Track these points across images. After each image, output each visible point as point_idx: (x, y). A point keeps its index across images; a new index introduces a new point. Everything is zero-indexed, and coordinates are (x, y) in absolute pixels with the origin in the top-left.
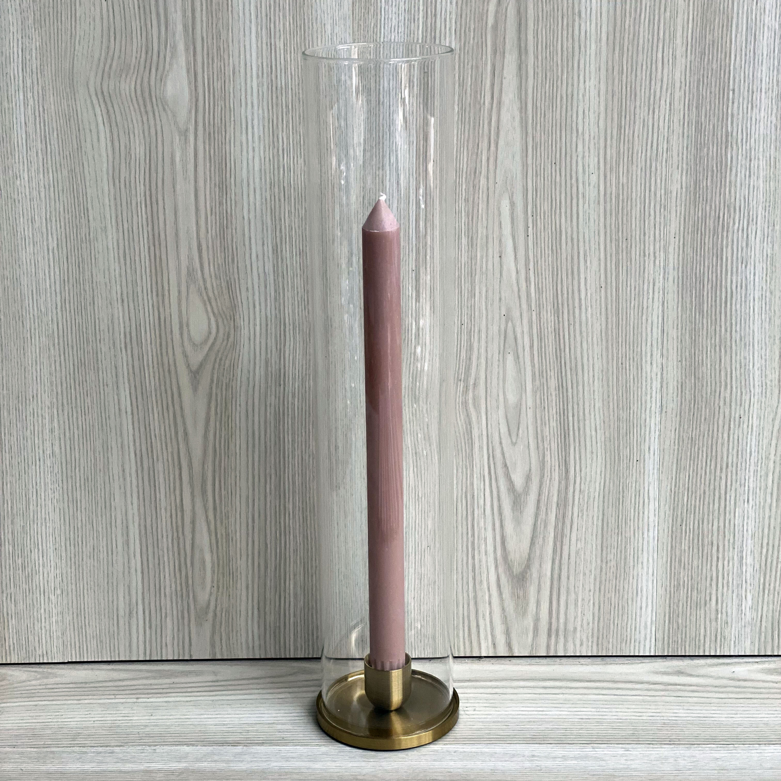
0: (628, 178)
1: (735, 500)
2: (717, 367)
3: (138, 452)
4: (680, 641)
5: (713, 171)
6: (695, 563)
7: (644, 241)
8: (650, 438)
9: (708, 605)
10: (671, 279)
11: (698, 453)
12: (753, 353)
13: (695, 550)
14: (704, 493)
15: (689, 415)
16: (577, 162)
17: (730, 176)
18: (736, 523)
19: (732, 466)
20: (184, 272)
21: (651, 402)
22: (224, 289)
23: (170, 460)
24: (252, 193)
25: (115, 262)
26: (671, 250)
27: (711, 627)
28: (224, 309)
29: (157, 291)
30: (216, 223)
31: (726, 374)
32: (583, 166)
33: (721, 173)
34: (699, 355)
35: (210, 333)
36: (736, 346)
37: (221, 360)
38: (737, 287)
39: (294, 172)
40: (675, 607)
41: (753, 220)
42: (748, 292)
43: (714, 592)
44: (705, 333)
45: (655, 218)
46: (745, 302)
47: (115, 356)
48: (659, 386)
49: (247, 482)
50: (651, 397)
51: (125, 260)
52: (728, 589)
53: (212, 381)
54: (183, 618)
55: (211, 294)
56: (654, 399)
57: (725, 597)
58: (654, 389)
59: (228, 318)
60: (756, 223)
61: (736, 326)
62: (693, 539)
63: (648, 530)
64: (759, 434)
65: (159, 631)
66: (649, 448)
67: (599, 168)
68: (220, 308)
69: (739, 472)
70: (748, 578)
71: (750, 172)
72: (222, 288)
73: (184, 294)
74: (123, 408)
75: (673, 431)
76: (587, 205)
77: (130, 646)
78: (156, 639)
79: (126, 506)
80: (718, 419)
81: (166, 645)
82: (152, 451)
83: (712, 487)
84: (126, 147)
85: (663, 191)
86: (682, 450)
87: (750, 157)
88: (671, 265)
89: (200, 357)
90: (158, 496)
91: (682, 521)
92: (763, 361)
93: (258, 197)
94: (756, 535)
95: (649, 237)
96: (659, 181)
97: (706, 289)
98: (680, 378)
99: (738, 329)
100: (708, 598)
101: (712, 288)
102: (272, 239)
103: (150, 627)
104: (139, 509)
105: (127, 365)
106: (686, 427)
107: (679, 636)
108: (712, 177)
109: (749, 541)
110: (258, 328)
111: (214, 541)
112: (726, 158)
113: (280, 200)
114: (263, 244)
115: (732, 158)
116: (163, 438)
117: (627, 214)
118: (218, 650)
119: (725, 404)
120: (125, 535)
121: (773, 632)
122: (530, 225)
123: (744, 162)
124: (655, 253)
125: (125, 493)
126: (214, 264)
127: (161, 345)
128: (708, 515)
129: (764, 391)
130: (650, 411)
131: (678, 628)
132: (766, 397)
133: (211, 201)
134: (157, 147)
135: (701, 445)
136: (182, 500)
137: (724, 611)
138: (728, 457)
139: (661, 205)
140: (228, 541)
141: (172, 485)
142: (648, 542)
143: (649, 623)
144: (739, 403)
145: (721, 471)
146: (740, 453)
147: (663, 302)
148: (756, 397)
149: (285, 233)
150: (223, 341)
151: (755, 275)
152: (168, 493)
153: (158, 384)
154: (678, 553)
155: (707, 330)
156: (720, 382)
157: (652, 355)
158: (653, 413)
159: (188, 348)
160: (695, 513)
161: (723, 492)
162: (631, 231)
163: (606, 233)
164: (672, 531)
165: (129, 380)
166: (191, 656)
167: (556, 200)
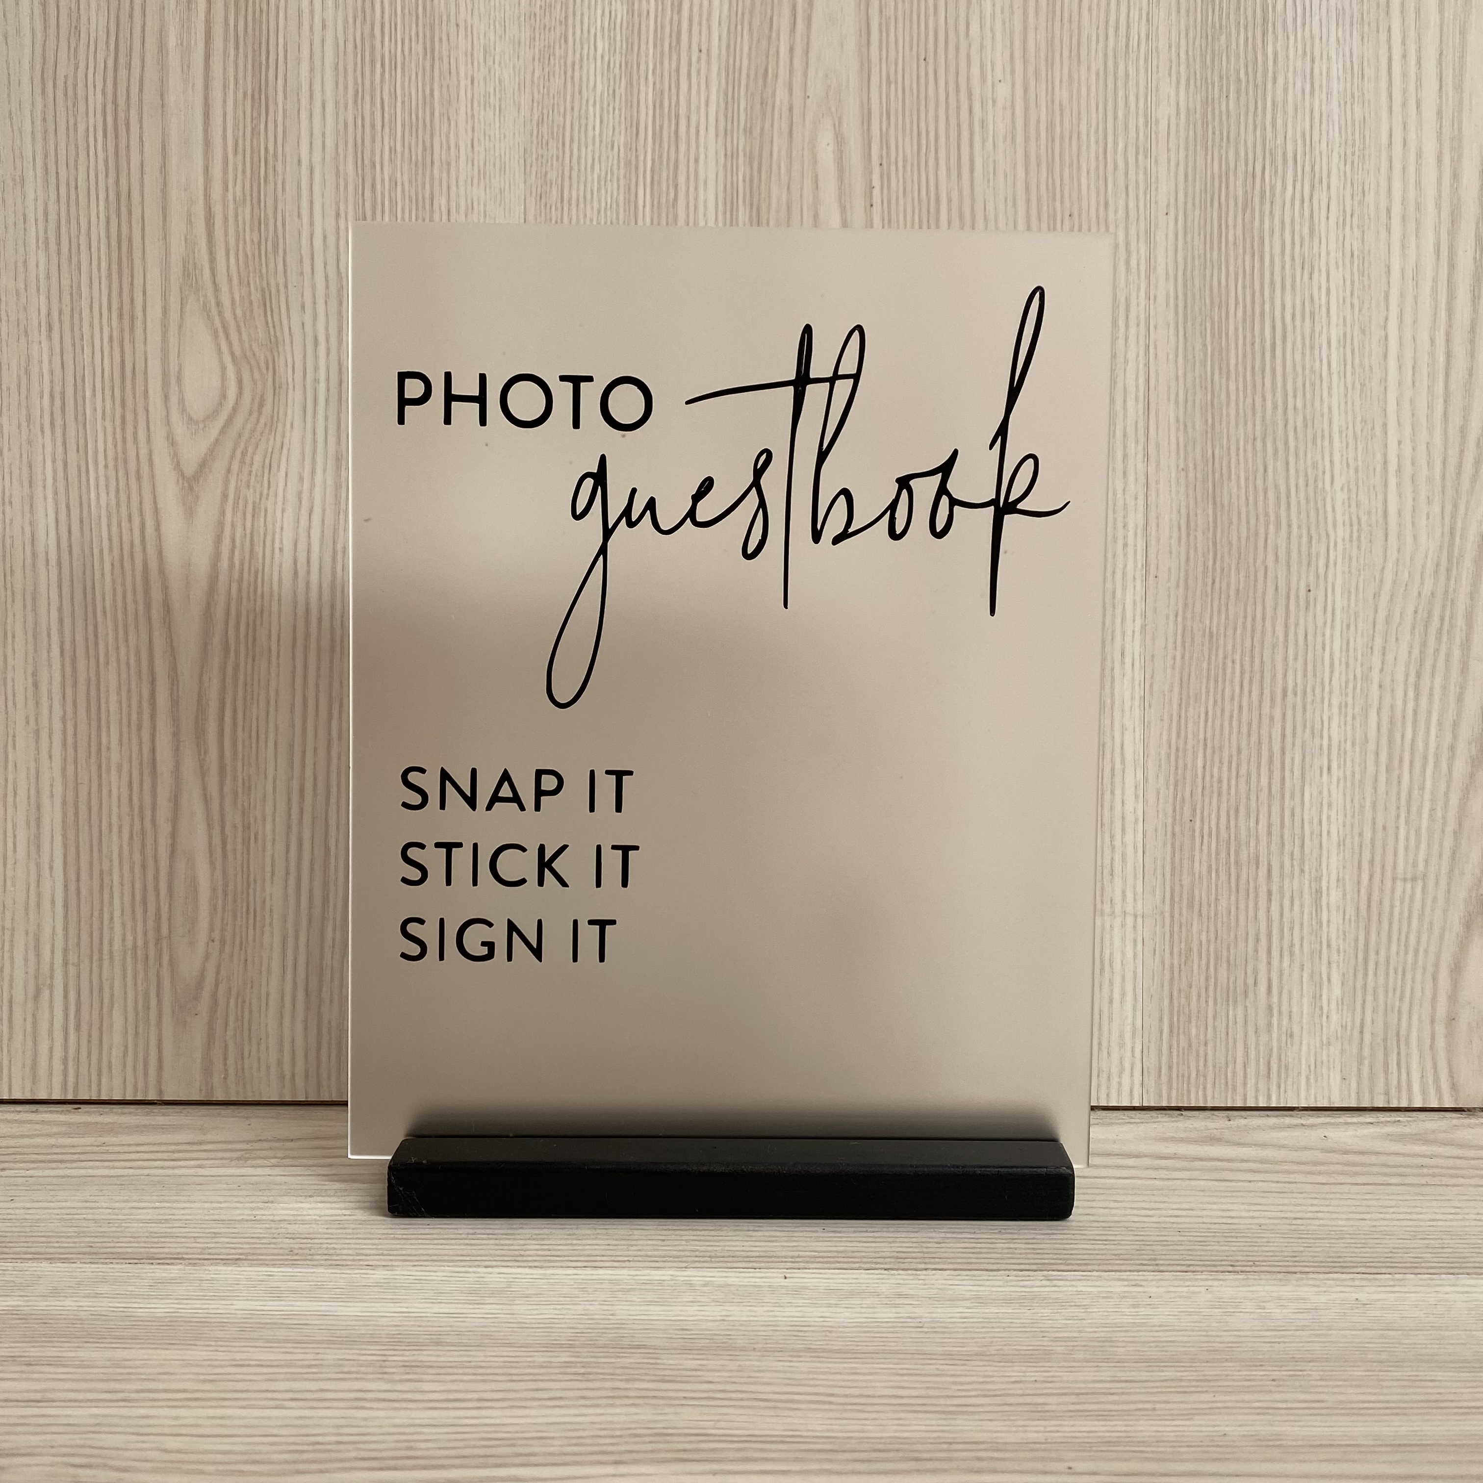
0: (1071, 92)
1: (1303, 767)
2: (1259, 482)
3: (67, 646)
4: (1193, 1075)
5: (1239, 80)
6: (1223, 903)
7: (1106, 220)
8: (1124, 633)
9: (1251, 995)
10: (1161, 300)
11: (1224, 664)
12: (1331, 455)
13: (1223, 877)
14: (1239, 751)
15: (1205, 584)
16: (969, 57)
17: (1274, 91)
18: (1306, 818)
19: (1295, 694)
20: (176, 269)
21: (1125, 555)
22: (255, 305)
23: (132, 662)
24: (317, 111)
25: (38, 247)
26: (1160, 237)
27: (1257, 1044)
28: (255, 346)
29: (121, 309)
30: (244, 171)
31: (1278, 498)
32: (982, 66)
33: (1256, 86)
34: (1221, 458)
35: (224, 396)
36: (1296, 439)
37: (244, 454)
38: (1293, 316)
39: (403, 69)
40: (1183, 1000)
41: (1321, 182)
42: (1317, 329)
43: (1262, 968)
44: (1233, 413)
45: (1126, 173)
46: (1312, 348)
47: (30, 443)
48: (1141, 523)
49: (292, 712)
50: (1125, 545)
51: (59, 244)
52: (1292, 961)
53: (225, 496)
54: (148, 1008)
55: (228, 316)
56: (1130, 550)
57: (1285, 977)
58: (1131, 526)
59: (263, 365)
60: (1329, 187)
61: (1295, 397)
62: (1218, 854)
63: (1123, 830)
64: (1348, 626)
65: (95, 1034)
66: (1123, 654)
67: (1013, 72)
68: (247, 346)
69: (1309, 707)
70: (1333, 936)
71: (1312, 85)
72: (251, 303)
73: (174, 316)
74: (41, 549)
75: (1172, 617)
76: (989, 146)
77: (34, 1067)
78: (89, 1054)
79: (37, 760)
80: (1264, 593)
81: (110, 1068)
82: (96, 644)
83: (1254, 738)
84: (70, 16)
85: (1141, 121)
86: (1191, 658)
87: (1312, 54)
88: (1161, 270)
89: (202, 446)
90: (104, 741)
91: (1194, 810)
92: (1352, 471)
93: (330, 120)
94: (1348, 841)
95: (1116, 212)
96: (1132, 98)
97: (1231, 321)
98: (1183, 504)
99: (1299, 404)
100: (1250, 981)
101: (1244, 320)
102: (356, 204)
103: (78, 1027)
104: (64, 769)
105: (54, 461)
106: (1198, 609)
107: (1193, 1065)
108: (1238, 92)
109: (1334, 859)
110: (322, 386)
111: (217, 840)
112: (1265, 55)
113: (373, 126)
114: (338, 215)
115: (1275, 54)
116: (120, 616)
117: (1071, 165)
118: (217, 1080)
119: (1277, 560)
120: (33, 824)
121: (1386, 1056)
122: (876, 182)
123: (1299, 63)
124: (1127, 244)
125: (37, 733)
126: (237, 254)
127: (123, 422)
128: (1248, 799)
129: (1355, 534)
130: (1124, 574)
131: (1190, 1046)
132: (1359, 547)
133: (236, 125)
134: (131, 16)
135: (1230, 647)
136: (153, 750)
137: (1285, 1007)
138: (1285, 676)
139: (1137, 148)
140: (246, 842)
141: (134, 716)
142: (1124, 856)
143: (1128, 1036)
144: (1305, 562)
145: (1272, 706)
146: (1310, 667)
147: (1148, 347)
148: (1340, 547)
149: (383, 194)
150: (250, 414)
151: (1328, 292)
152: (125, 736)
153: (113, 502)
154: (1186, 882)
155: (1237, 404)
156: (1266, 514)
157: (1125, 457)
158: (1130, 576)
159: (180, 429)
160: (1219, 795)
161: (1277, 749)
162: (1080, 199)
163: (1028, 201)
164: (1174, 834)
165: (56, 493)
166: (160, 1092)
167: (927, 133)
